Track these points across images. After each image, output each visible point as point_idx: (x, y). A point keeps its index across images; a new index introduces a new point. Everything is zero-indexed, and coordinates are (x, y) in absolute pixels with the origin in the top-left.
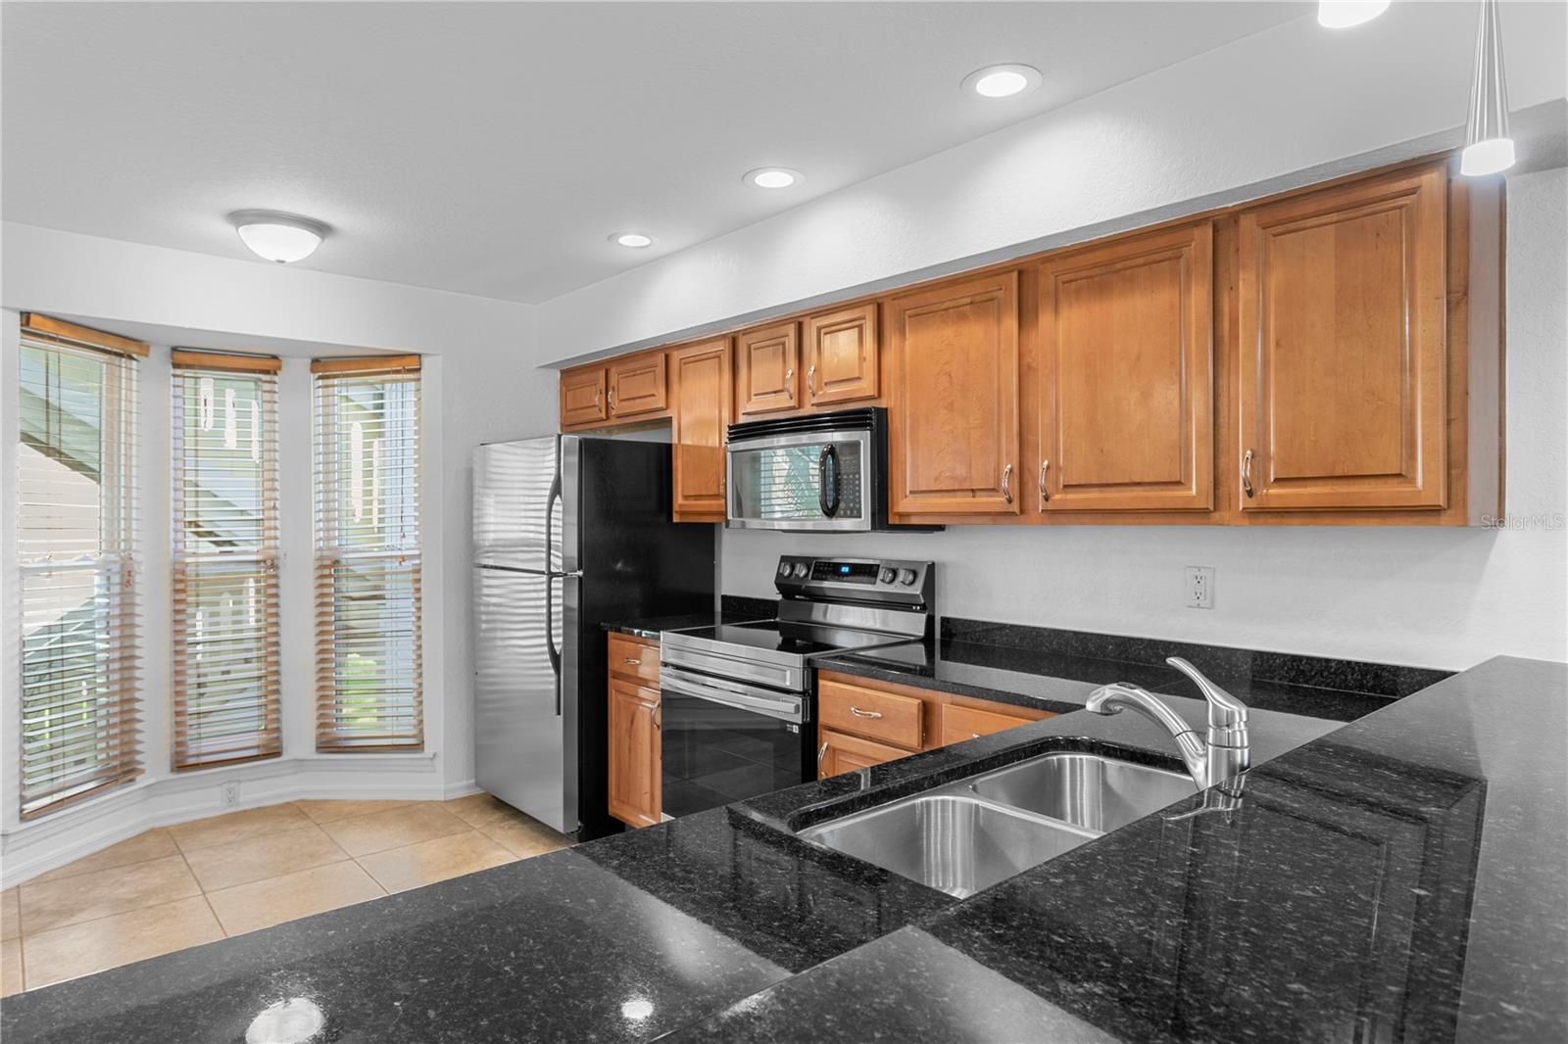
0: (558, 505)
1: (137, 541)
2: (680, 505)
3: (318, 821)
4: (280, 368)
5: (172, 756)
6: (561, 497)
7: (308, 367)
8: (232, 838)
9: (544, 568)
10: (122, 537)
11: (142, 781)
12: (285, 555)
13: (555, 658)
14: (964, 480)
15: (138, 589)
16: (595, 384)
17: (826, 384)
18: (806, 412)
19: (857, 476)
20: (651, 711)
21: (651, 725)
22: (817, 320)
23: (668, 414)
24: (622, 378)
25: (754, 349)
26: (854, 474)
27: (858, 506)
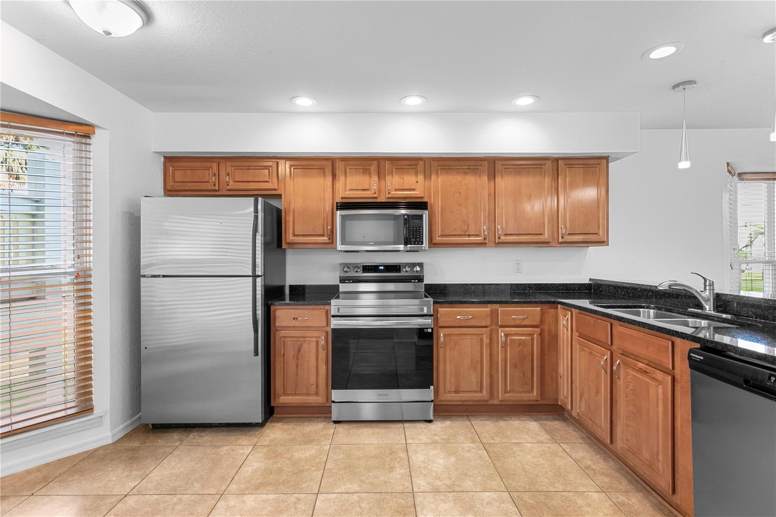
2: (289, 239)
6: (258, 233)
9: (251, 273)
13: (255, 323)
14: (466, 231)
16: (209, 170)
17: (396, 190)
18: (384, 200)
19: (421, 228)
20: (317, 342)
21: (317, 349)
22: (390, 162)
23: (278, 192)
24: (236, 169)
25: (349, 169)
26: (420, 227)
27: (421, 240)
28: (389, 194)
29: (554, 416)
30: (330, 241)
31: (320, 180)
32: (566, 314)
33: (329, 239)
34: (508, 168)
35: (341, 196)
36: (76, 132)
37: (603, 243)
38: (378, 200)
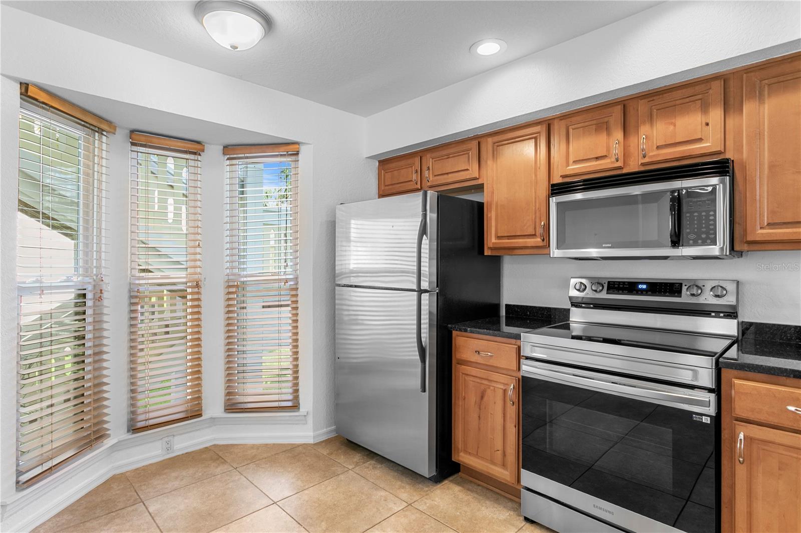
0: (425, 241)
1: (105, 267)
2: (493, 243)
3: (235, 465)
4: (203, 151)
5: (128, 421)
6: (427, 236)
7: (221, 152)
8: (176, 484)
9: (415, 287)
10: (95, 265)
11: (108, 443)
12: (205, 279)
13: (422, 351)
15: (106, 302)
16: (412, 167)
17: (658, 147)
18: (636, 170)
20: (505, 391)
21: (505, 402)
22: (646, 100)
23: (480, 182)
24: (436, 161)
25: (573, 129)
27: (712, 236)
28: (645, 157)
30: (545, 243)
33: (543, 240)
35: (561, 174)
36: (287, 152)
38: (625, 171)
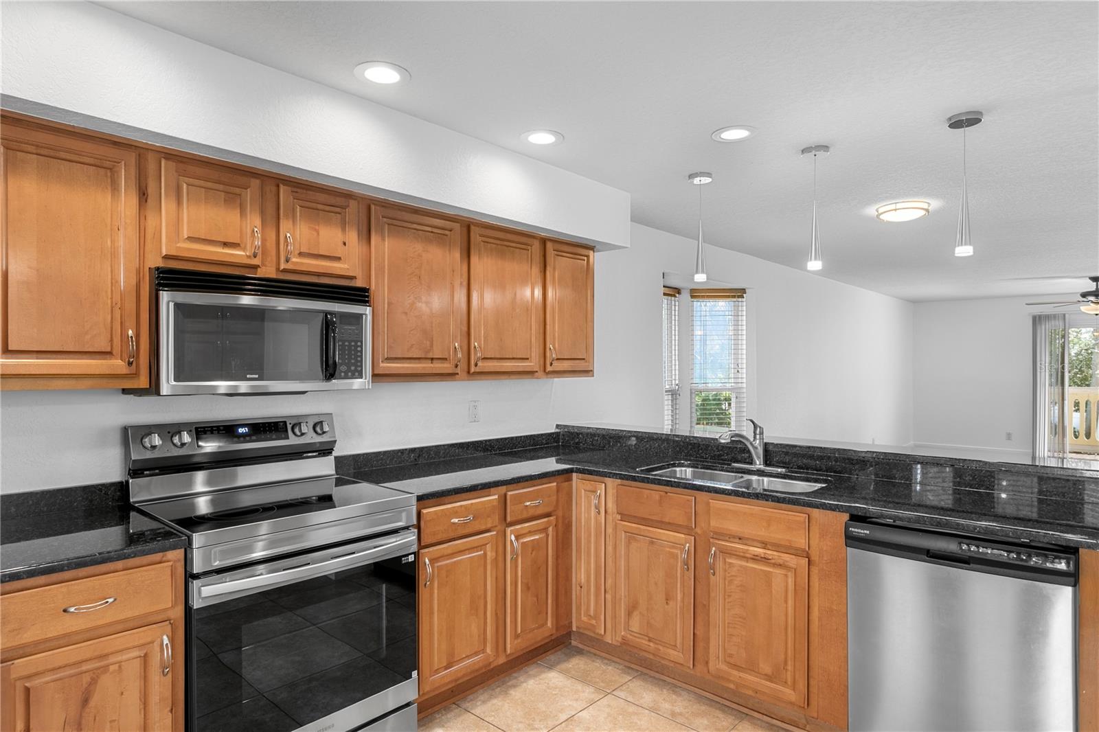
14: (428, 351)
17: (301, 254)
18: (273, 275)
19: (359, 344)
20: (148, 657)
21: (145, 678)
22: (290, 188)
26: (356, 342)
27: (359, 369)
28: (287, 261)
29: (563, 650)
30: (132, 370)
31: (104, 199)
32: (596, 488)
33: (130, 364)
34: (487, 242)
35: (164, 253)
37: (588, 372)
38: (262, 274)
